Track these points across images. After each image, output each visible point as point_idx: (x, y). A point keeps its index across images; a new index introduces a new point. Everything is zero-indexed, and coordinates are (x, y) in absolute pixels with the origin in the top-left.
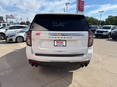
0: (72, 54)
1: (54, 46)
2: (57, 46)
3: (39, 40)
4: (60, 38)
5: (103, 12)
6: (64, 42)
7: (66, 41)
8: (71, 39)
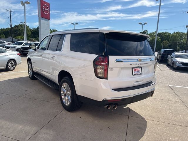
0: (147, 82)
1: (133, 75)
2: (135, 75)
3: (119, 68)
4: (137, 64)
5: (77, 24)
6: (140, 69)
7: (141, 67)
8: (146, 65)
